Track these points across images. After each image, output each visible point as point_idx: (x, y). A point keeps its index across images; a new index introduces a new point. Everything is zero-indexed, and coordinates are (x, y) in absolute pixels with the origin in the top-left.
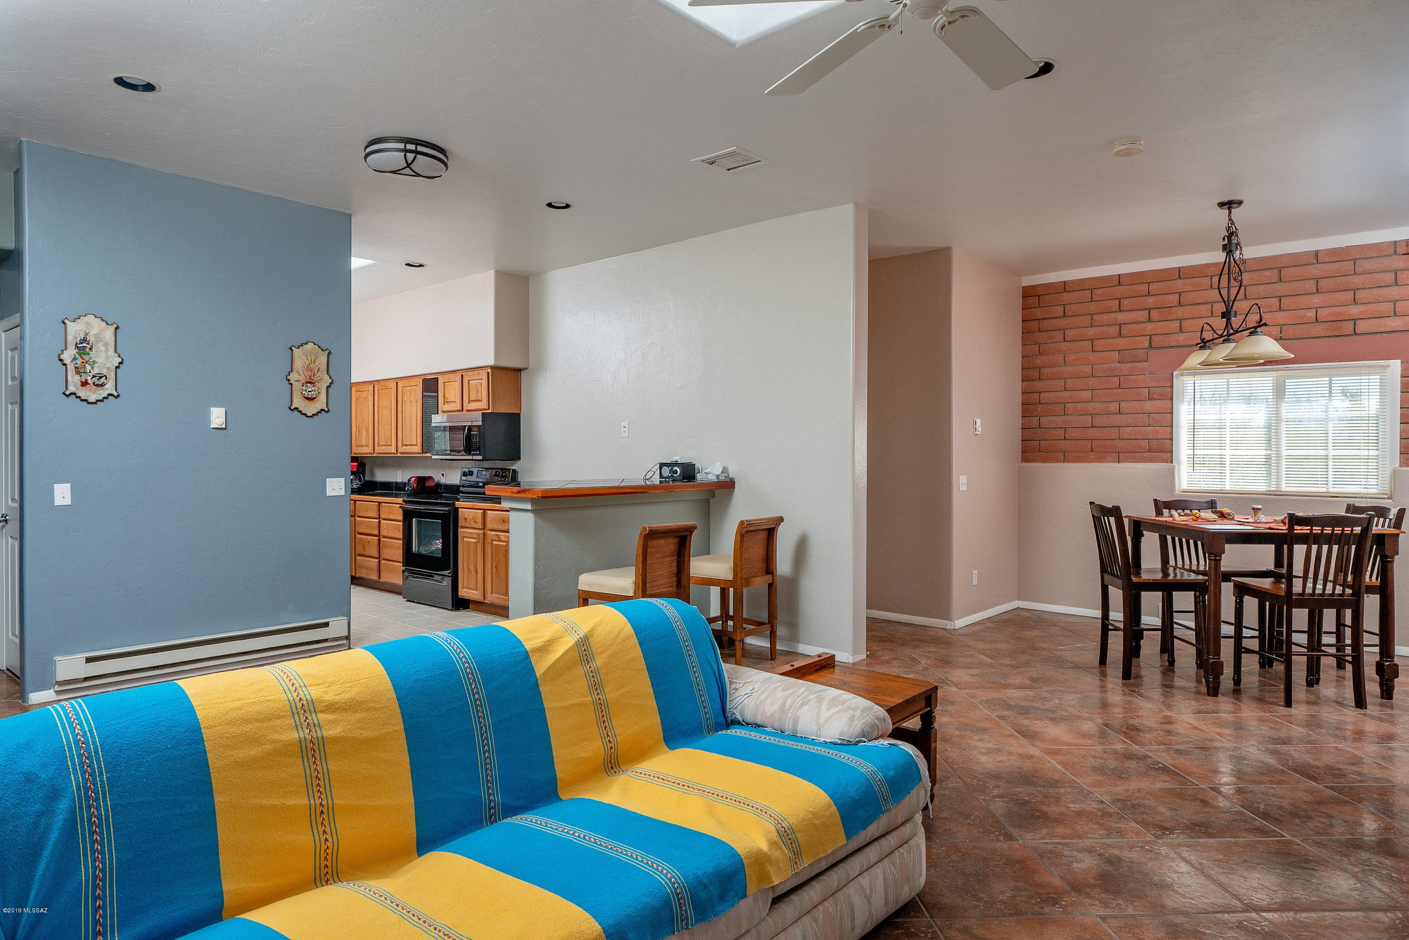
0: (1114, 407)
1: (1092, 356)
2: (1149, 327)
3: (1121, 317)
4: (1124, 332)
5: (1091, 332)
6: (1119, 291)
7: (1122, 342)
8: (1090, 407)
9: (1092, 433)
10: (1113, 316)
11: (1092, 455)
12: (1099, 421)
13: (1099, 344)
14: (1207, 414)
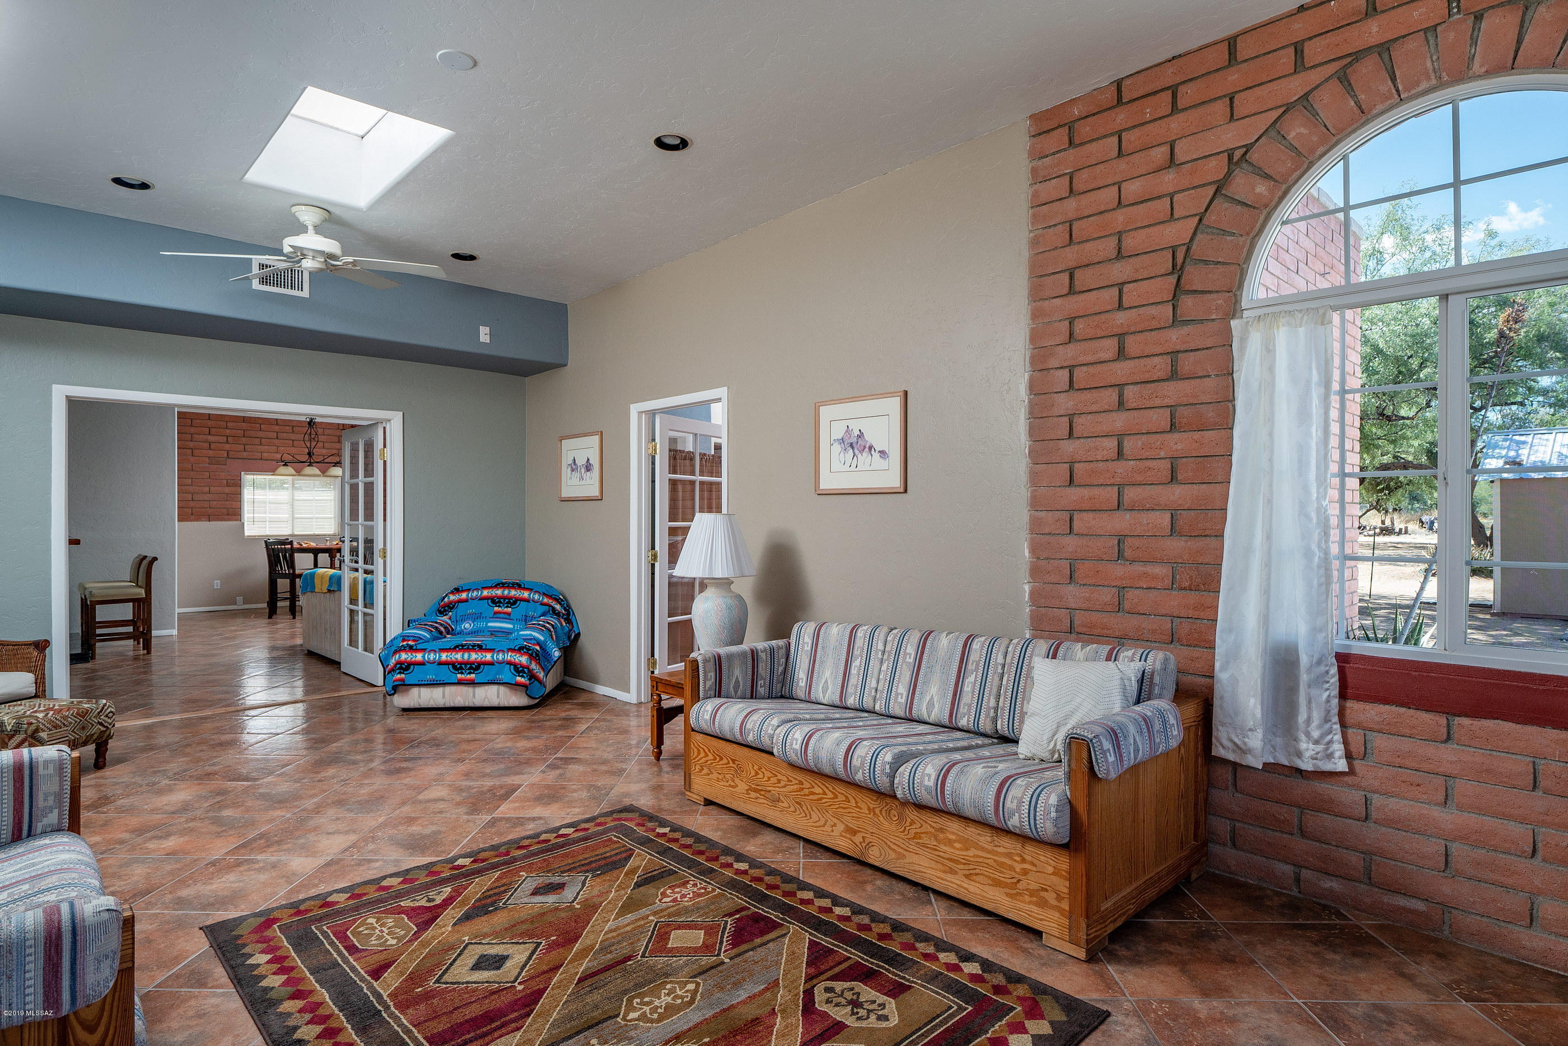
0: (207, 489)
1: (192, 459)
2: (227, 446)
3: (211, 438)
4: (212, 447)
5: (192, 444)
6: (210, 423)
7: (211, 453)
8: (191, 488)
9: (192, 504)
10: (205, 437)
11: (193, 517)
12: (196, 497)
13: (197, 452)
14: (260, 495)
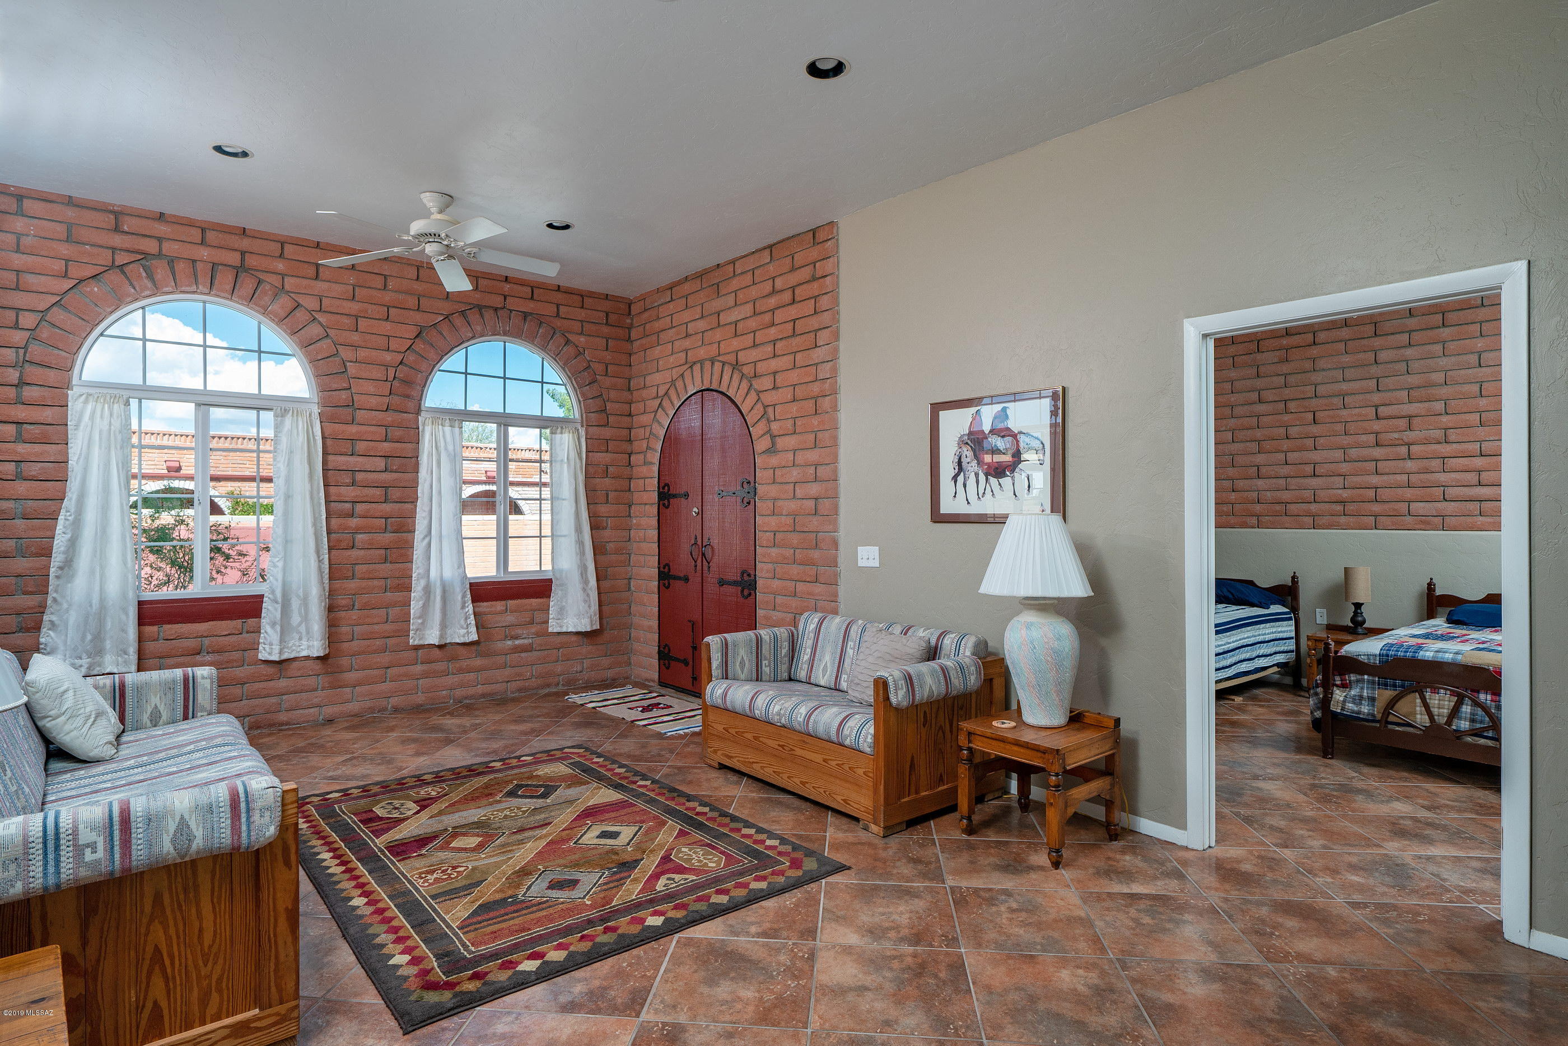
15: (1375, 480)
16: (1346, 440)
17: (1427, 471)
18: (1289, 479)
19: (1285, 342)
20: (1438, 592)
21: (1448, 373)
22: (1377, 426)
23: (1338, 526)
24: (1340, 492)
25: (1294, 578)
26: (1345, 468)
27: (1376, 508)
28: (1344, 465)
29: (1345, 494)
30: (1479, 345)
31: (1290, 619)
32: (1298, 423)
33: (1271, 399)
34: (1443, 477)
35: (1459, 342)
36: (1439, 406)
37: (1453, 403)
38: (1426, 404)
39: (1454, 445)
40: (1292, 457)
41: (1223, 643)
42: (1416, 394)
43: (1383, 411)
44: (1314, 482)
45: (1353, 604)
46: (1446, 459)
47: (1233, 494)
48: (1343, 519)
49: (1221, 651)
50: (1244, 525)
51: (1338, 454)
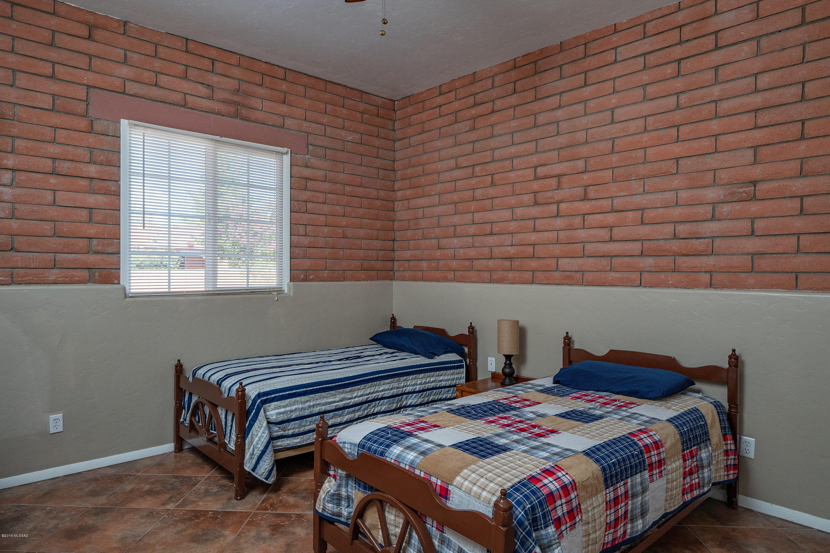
15: (533, 237)
16: (513, 201)
17: (571, 228)
18: (475, 238)
19: (473, 112)
20: (576, 346)
21: (589, 131)
22: (535, 186)
23: (508, 280)
24: (509, 248)
25: (472, 329)
26: (513, 226)
27: (534, 264)
28: (512, 224)
29: (512, 251)
30: (613, 101)
31: (461, 367)
32: (482, 186)
33: (464, 165)
34: (582, 234)
35: (597, 100)
36: (580, 164)
37: (592, 161)
38: (572, 163)
39: (593, 202)
40: (478, 216)
41: (337, 399)
42: (564, 154)
43: (541, 171)
44: (491, 240)
45: (504, 355)
46: (586, 216)
47: (439, 251)
48: (510, 275)
49: (333, 408)
50: (445, 279)
51: (507, 214)
